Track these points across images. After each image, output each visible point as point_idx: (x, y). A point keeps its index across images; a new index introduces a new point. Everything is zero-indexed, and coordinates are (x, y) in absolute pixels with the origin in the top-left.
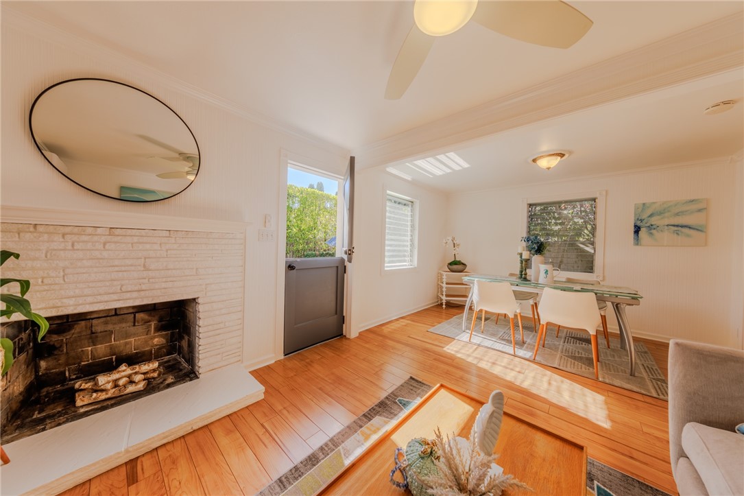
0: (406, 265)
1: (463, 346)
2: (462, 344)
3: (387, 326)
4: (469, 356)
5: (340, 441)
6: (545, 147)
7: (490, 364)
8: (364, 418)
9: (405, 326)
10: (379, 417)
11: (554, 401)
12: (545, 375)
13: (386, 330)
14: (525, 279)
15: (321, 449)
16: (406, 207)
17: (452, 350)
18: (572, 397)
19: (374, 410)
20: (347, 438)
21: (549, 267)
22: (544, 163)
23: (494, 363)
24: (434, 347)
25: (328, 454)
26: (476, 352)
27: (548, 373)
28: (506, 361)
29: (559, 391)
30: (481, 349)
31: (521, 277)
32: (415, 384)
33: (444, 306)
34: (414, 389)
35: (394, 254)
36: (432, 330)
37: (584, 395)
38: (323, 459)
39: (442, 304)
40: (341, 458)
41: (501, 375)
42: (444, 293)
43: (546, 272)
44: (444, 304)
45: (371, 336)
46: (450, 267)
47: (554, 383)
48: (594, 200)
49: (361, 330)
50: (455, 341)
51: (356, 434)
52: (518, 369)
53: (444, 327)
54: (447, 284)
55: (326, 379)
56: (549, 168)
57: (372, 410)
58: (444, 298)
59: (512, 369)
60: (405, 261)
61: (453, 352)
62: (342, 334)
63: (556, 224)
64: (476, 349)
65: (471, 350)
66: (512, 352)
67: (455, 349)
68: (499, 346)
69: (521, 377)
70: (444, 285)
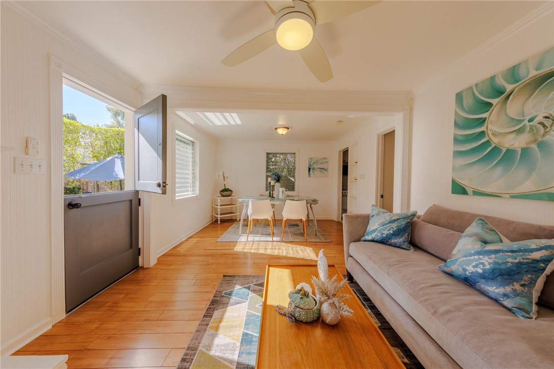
0: (188, 195)
1: (245, 245)
2: (243, 243)
3: (182, 247)
4: (251, 249)
5: (197, 344)
6: (281, 122)
7: (264, 250)
8: (206, 318)
9: (197, 243)
10: (217, 311)
11: (298, 257)
12: (289, 247)
13: (182, 250)
14: (273, 197)
15: (183, 360)
16: (188, 146)
17: (240, 249)
18: (303, 252)
19: (210, 308)
20: (201, 338)
21: (284, 189)
22: (281, 131)
23: (266, 249)
24: (227, 251)
25: (193, 359)
26: (254, 246)
27: (290, 245)
28: (270, 245)
29: (297, 252)
30: (255, 243)
31: (270, 196)
32: (229, 279)
33: (219, 222)
34: (230, 282)
35: (182, 185)
36: (219, 240)
37: (306, 250)
38: (190, 365)
39: (216, 221)
40: (206, 354)
41: (272, 254)
42: (219, 213)
43: (283, 192)
44: (219, 220)
45: (171, 258)
46: (222, 193)
47: (294, 249)
48: (294, 154)
49: (158, 257)
50: (238, 243)
51: (207, 332)
52: (277, 248)
53: (227, 236)
54: (221, 205)
55: (147, 309)
56: (282, 134)
57: (209, 310)
58: (219, 217)
59: (275, 249)
60: (188, 191)
61: (241, 250)
62: (139, 266)
63: (273, 165)
64: (253, 244)
65: (251, 245)
66: (271, 240)
67: (241, 248)
68: (263, 239)
69: (280, 251)
70: (219, 207)
